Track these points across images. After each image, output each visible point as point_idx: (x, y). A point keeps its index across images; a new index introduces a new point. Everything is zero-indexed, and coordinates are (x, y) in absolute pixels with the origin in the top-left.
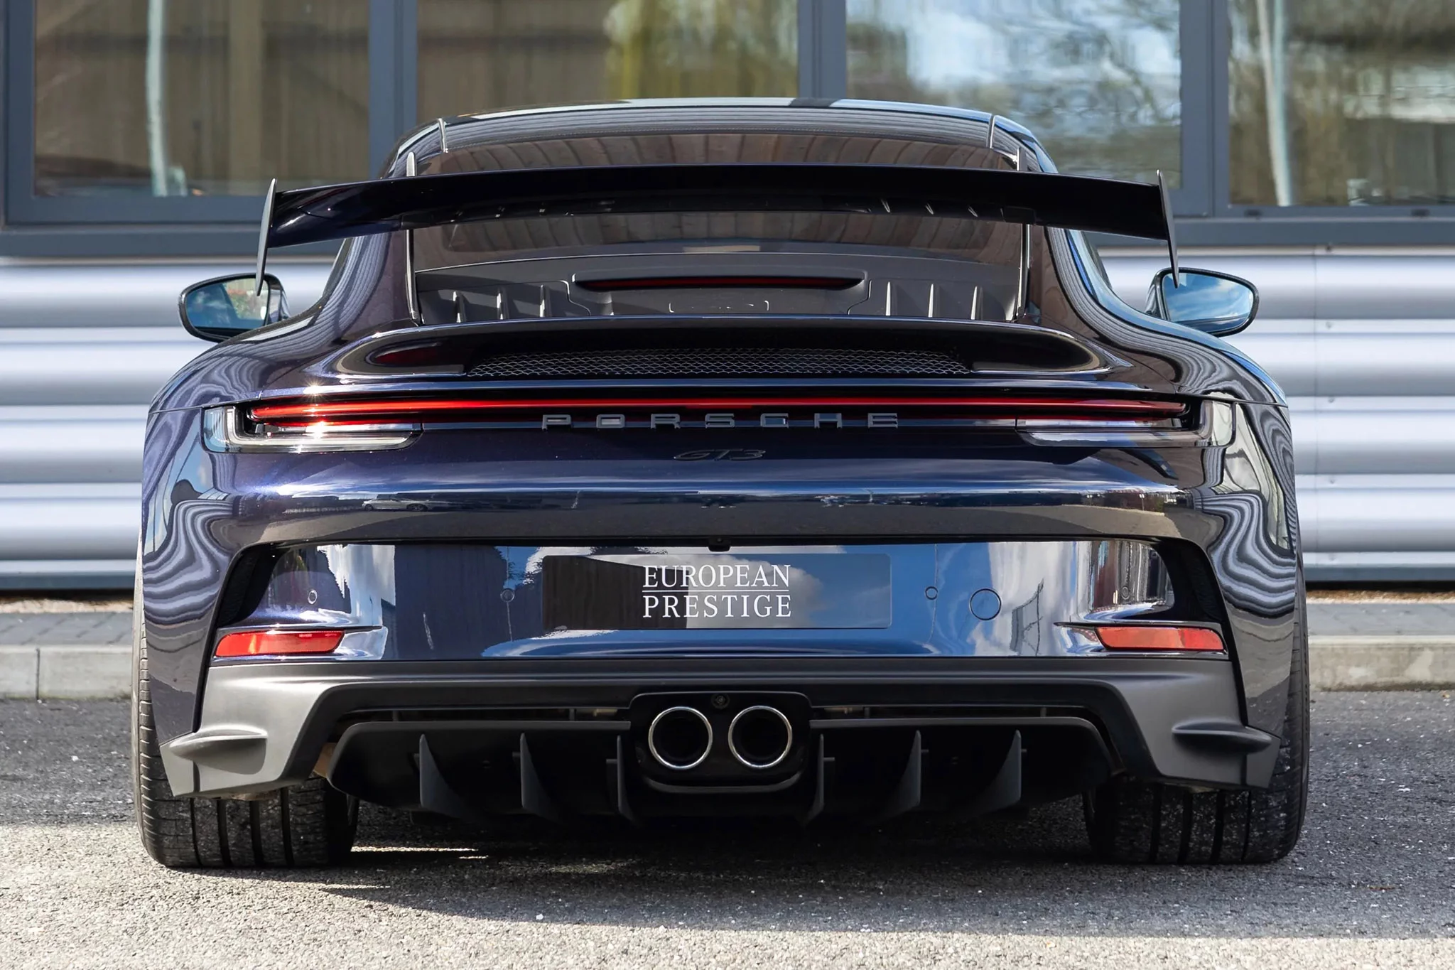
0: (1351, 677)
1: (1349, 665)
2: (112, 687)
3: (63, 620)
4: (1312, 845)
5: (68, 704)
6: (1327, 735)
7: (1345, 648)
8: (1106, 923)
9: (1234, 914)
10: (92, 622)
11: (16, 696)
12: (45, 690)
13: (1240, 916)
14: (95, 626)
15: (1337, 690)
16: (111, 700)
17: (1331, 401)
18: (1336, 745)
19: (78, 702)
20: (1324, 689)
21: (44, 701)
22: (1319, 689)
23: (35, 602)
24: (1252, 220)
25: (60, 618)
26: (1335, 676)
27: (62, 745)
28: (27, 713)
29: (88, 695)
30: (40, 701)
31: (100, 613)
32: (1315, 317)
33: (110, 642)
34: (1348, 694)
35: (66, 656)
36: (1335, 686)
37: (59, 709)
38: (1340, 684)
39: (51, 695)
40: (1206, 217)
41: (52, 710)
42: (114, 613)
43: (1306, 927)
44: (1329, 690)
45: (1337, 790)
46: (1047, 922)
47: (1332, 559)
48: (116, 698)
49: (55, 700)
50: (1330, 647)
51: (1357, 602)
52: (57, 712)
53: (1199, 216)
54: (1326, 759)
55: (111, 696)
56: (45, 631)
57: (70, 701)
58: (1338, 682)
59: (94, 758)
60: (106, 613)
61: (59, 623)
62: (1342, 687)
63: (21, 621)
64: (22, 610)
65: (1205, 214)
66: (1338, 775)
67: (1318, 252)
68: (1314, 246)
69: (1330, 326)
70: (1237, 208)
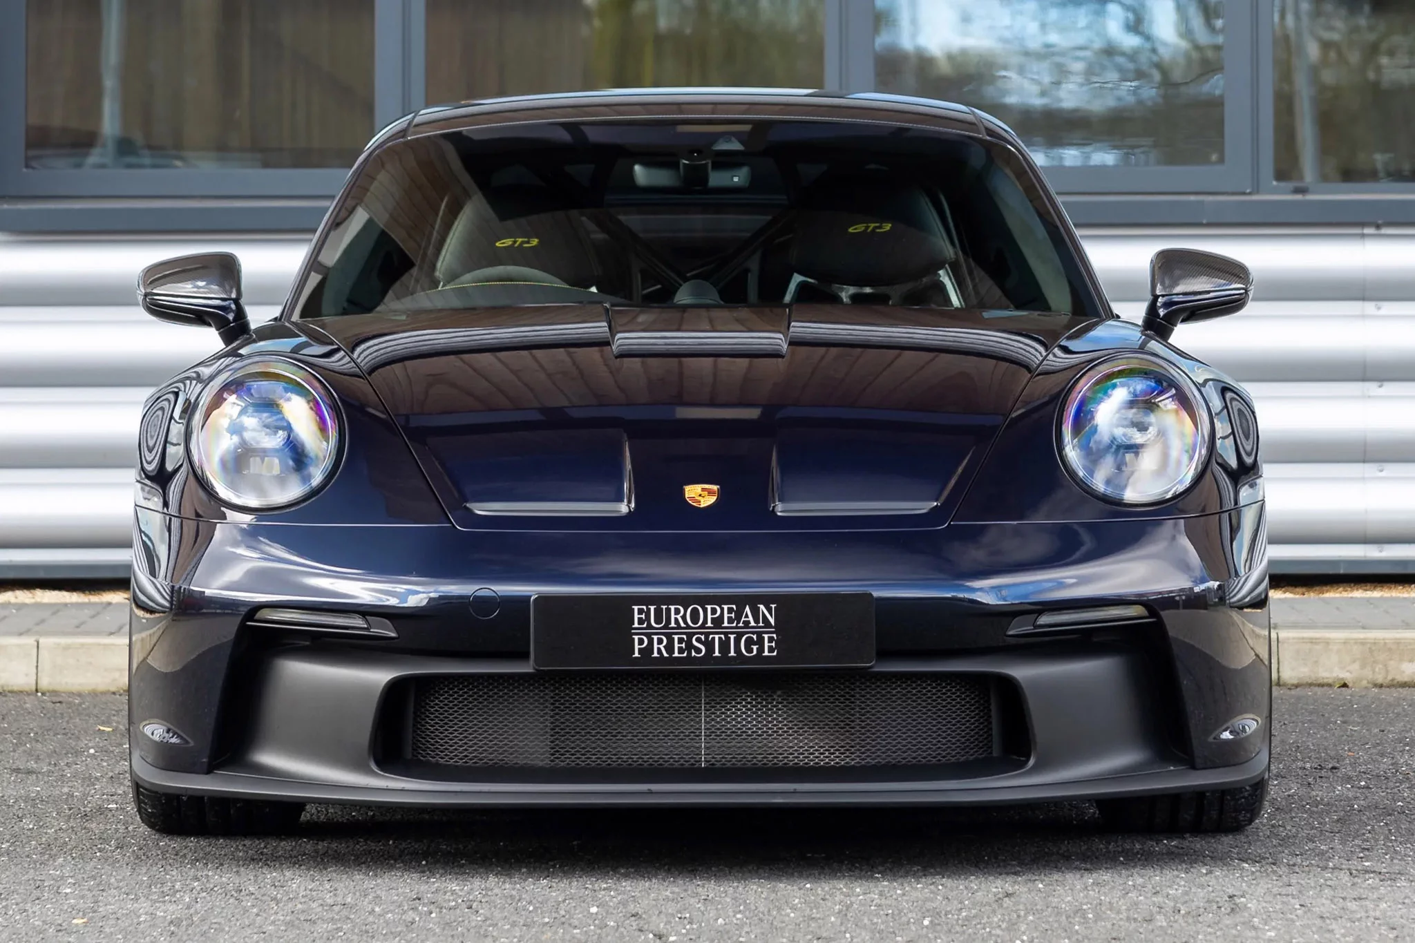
0: (1404, 672)
1: (1401, 660)
2: (115, 680)
3: (58, 611)
4: (1376, 840)
5: (69, 697)
6: (1383, 731)
7: (1398, 642)
8: (1174, 917)
9: (1303, 908)
10: (88, 612)
11: (15, 689)
12: (45, 683)
13: (1309, 910)
14: (93, 617)
15: (1389, 687)
16: (114, 693)
17: (1380, 386)
18: (1392, 741)
19: (80, 695)
20: (1375, 685)
21: (43, 694)
22: (1370, 685)
23: (25, 591)
24: (1299, 197)
25: (56, 608)
26: (1387, 672)
27: (70, 738)
28: (28, 705)
29: (90, 688)
30: (39, 694)
31: (95, 604)
32: (1364, 299)
33: (111, 634)
34: (1400, 690)
35: (67, 648)
36: (1387, 681)
37: (60, 702)
38: (1393, 680)
39: (51, 688)
40: (1250, 194)
41: (54, 703)
42: (109, 604)
43: (1378, 921)
44: (1381, 686)
45: (1398, 787)
46: (1113, 916)
47: (1381, 551)
48: (118, 691)
49: (54, 693)
50: (1382, 641)
51: (1406, 595)
52: (58, 704)
53: (1244, 193)
54: (1382, 755)
55: (113, 689)
56: (43, 621)
57: (71, 694)
58: (1390, 678)
59: (106, 751)
60: (102, 603)
61: (54, 613)
62: (1395, 682)
63: (14, 611)
64: (13, 600)
65: (1248, 191)
66: (1397, 771)
67: (1367, 231)
68: (1363, 225)
69: (1379, 308)
70: (1283, 184)
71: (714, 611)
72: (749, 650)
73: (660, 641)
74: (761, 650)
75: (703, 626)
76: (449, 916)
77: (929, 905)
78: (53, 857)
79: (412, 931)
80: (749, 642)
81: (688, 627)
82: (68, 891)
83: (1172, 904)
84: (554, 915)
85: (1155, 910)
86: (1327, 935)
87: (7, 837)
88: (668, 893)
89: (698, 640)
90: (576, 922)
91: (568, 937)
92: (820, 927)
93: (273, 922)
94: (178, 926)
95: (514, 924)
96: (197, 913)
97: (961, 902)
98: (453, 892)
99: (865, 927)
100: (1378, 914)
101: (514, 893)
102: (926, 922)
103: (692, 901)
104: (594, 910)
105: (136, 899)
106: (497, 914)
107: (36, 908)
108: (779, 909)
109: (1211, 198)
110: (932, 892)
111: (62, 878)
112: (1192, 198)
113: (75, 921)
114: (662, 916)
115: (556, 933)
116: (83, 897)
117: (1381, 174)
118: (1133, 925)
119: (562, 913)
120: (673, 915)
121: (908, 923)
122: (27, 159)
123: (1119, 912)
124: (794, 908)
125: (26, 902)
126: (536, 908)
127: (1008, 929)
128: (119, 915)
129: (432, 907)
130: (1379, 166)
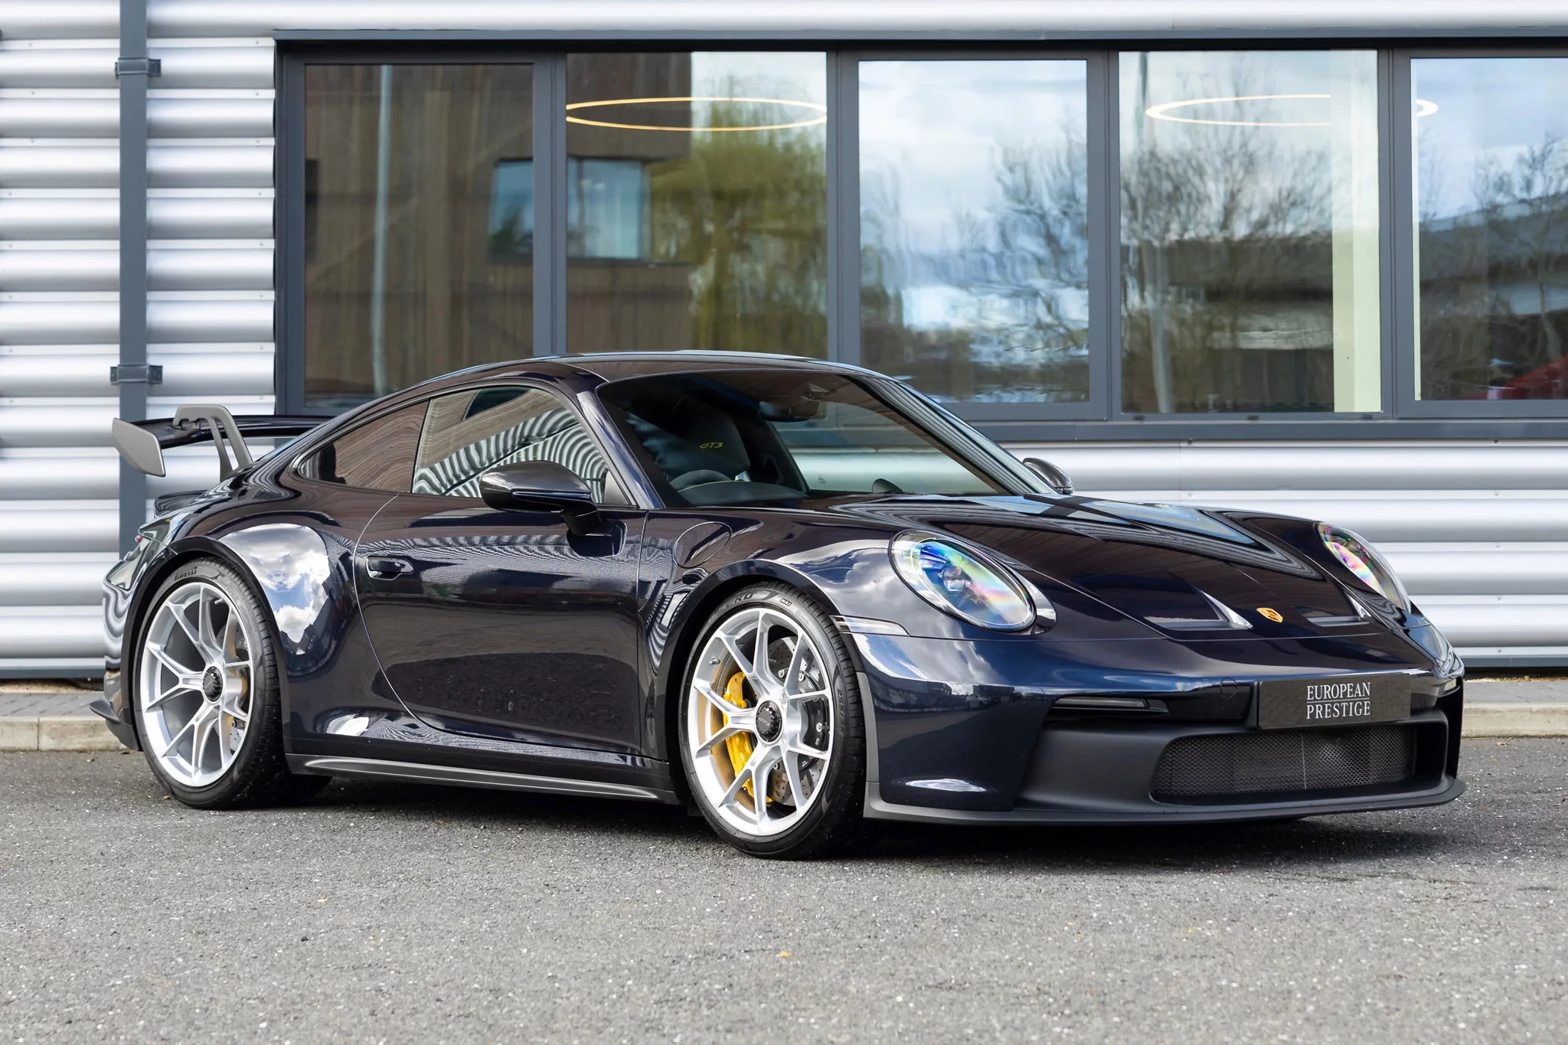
24: (1138, 423)
32: (1180, 489)
40: (1106, 420)
53: (1102, 420)
65: (1105, 418)
67: (1183, 445)
68: (1180, 440)
69: (1190, 495)
70: (1128, 415)
71: (1343, 687)
72: (1358, 713)
73: (1319, 709)
74: (1363, 711)
75: (1339, 698)
76: (564, 896)
77: (879, 887)
78: (310, 859)
79: (538, 907)
80: (1359, 707)
81: (1332, 699)
82: (317, 881)
83: (1036, 886)
84: (632, 895)
85: (1025, 890)
86: (1135, 906)
87: (281, 846)
88: (708, 880)
89: (1336, 707)
90: (646, 900)
91: (640, 909)
92: (805, 902)
93: (448, 901)
94: (386, 904)
95: (605, 901)
96: (400, 894)
97: (900, 886)
98: (568, 880)
99: (834, 902)
100: (1170, 892)
101: (608, 881)
102: (875, 899)
103: (724, 885)
104: (659, 892)
105: (361, 886)
106: (595, 894)
107: (295, 892)
108: (780, 891)
109: (1080, 424)
110: (880, 879)
111: (314, 872)
112: (1068, 423)
113: (320, 901)
114: (703, 896)
115: (632, 907)
116: (326, 885)
117: (1211, 407)
118: (1010, 900)
119: (638, 894)
120: (710, 895)
121: (863, 899)
122: (306, 400)
123: (1001, 892)
124: (789, 890)
125: (288, 888)
126: (621, 890)
127: (928, 904)
128: (348, 896)
129: (553, 890)
130: (1211, 402)
